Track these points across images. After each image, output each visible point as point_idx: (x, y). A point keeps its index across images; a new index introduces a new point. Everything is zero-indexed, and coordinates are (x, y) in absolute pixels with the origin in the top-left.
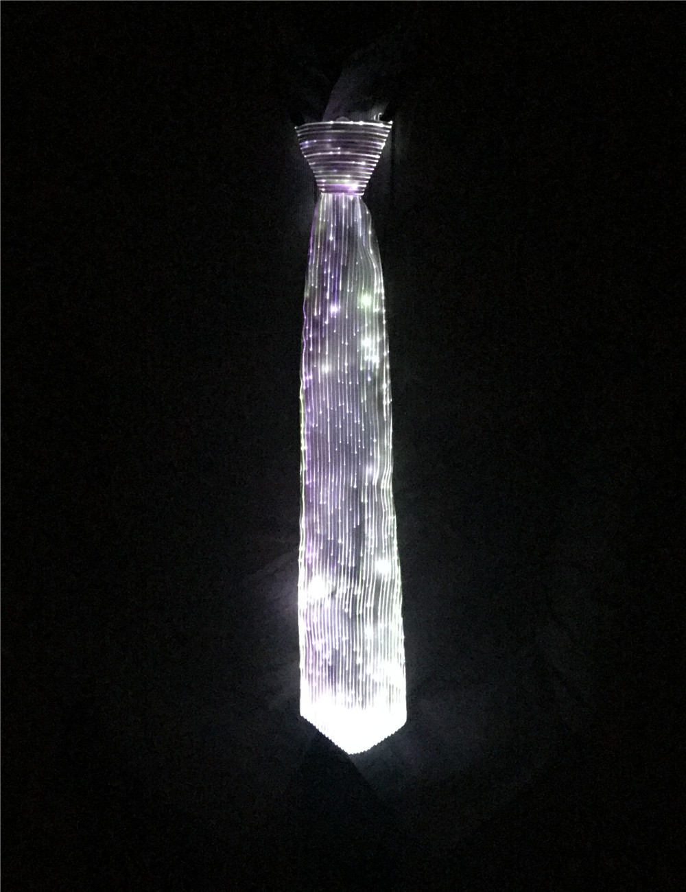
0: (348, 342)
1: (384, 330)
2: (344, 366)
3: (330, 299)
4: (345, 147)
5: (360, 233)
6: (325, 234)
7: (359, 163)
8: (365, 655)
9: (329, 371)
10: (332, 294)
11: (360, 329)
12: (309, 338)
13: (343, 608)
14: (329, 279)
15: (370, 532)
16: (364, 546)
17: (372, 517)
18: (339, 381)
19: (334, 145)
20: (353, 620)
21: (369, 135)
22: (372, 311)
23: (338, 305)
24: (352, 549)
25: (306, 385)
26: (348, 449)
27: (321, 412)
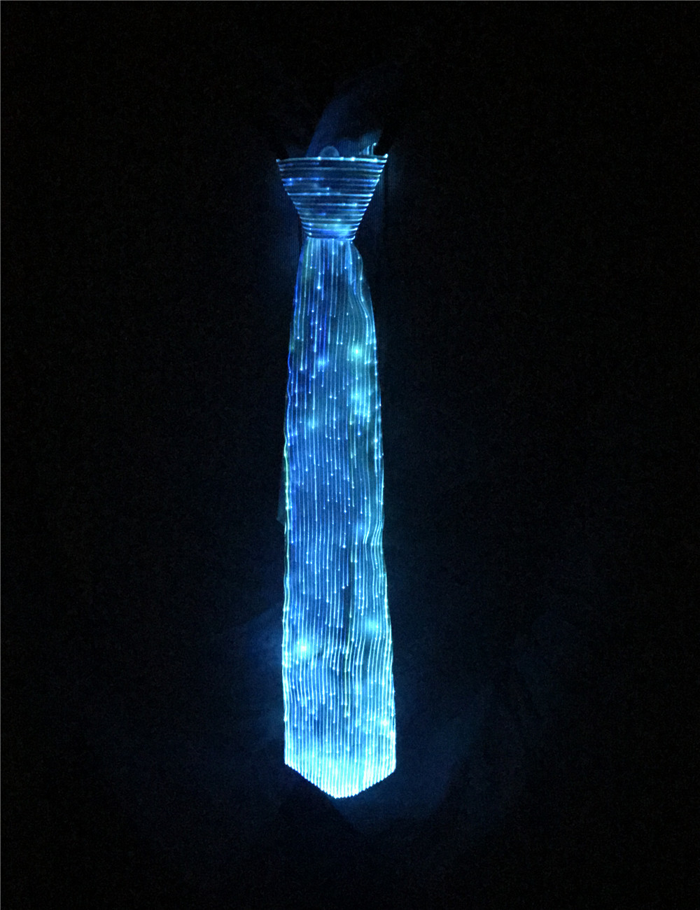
0: (337, 396)
1: (376, 382)
2: (332, 421)
3: (317, 353)
4: (335, 187)
5: (351, 280)
6: (311, 284)
7: (350, 205)
8: (353, 710)
9: (316, 428)
10: (320, 347)
11: (350, 382)
12: (295, 394)
13: (330, 666)
14: (316, 331)
15: (360, 592)
16: (353, 608)
17: (362, 579)
18: (326, 437)
19: (323, 184)
20: (340, 678)
21: (361, 173)
22: (363, 364)
23: (326, 359)
24: (341, 611)
25: (291, 443)
26: (338, 508)
27: (307, 470)
